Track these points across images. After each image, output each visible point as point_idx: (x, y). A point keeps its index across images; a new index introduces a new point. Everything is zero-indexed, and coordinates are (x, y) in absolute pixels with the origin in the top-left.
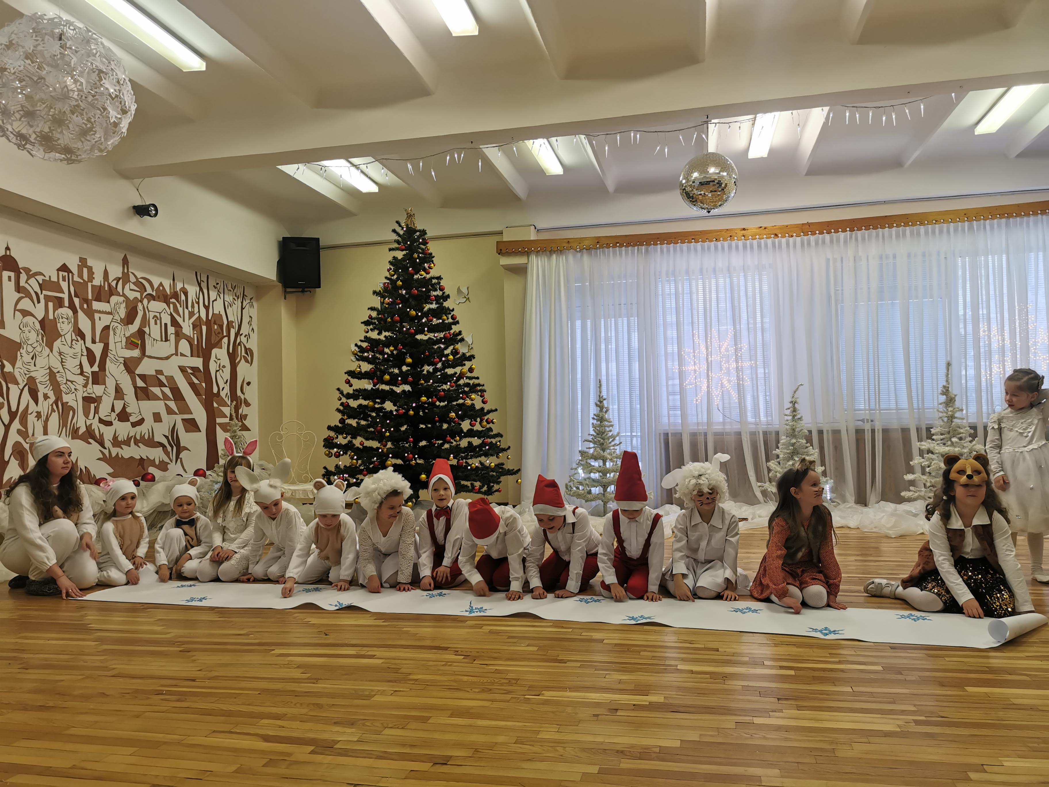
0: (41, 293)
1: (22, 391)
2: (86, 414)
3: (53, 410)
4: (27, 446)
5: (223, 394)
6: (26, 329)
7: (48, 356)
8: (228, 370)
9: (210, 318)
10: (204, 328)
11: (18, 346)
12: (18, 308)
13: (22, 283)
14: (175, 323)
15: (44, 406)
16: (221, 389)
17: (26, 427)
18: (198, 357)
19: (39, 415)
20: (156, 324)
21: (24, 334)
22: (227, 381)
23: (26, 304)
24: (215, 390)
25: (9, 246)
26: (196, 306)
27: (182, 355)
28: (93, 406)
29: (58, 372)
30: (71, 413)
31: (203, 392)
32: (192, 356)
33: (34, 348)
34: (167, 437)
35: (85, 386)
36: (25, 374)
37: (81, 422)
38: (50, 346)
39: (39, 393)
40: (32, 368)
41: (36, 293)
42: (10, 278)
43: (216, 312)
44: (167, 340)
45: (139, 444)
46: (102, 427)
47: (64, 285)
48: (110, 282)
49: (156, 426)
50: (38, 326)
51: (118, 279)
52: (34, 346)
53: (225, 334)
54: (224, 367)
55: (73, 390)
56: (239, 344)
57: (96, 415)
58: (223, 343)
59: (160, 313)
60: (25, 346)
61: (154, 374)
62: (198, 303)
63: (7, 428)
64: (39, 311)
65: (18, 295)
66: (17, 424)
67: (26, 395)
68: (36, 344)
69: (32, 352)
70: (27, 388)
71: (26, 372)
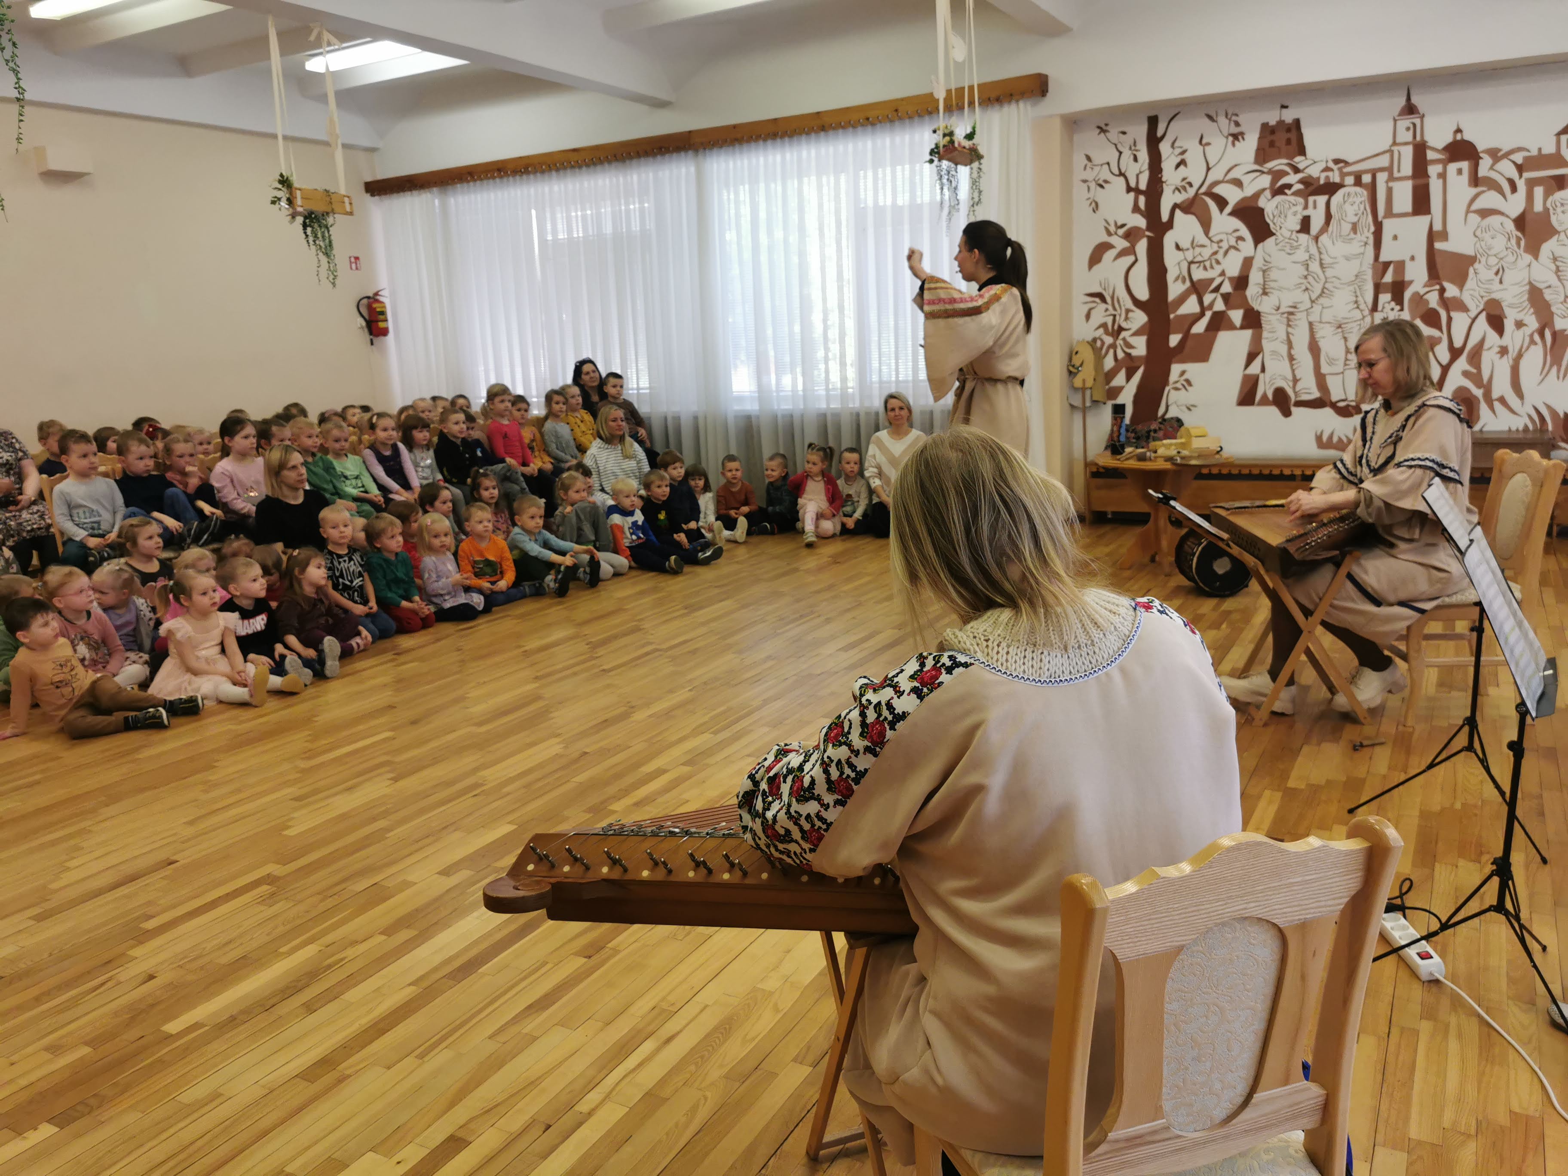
0: (1521, 176)
1: (1474, 320)
3: (1533, 342)
4: (1478, 393)
6: (1487, 236)
7: (1529, 266)
11: (1471, 260)
12: (1475, 207)
13: (1484, 170)
15: (1517, 338)
17: (1478, 367)
19: (1504, 351)
21: (1483, 244)
23: (1490, 200)
25: (1461, 127)
29: (1550, 287)
33: (1502, 259)
36: (1482, 297)
38: (1534, 250)
39: (1505, 321)
40: (1496, 286)
41: (1510, 180)
42: (1460, 172)
50: (1510, 226)
52: (1501, 255)
60: (1483, 260)
63: (1445, 369)
64: (1515, 205)
65: (1474, 191)
66: (1462, 364)
67: (1482, 324)
68: (1505, 253)
69: (1497, 264)
70: (1483, 316)
71: (1485, 294)
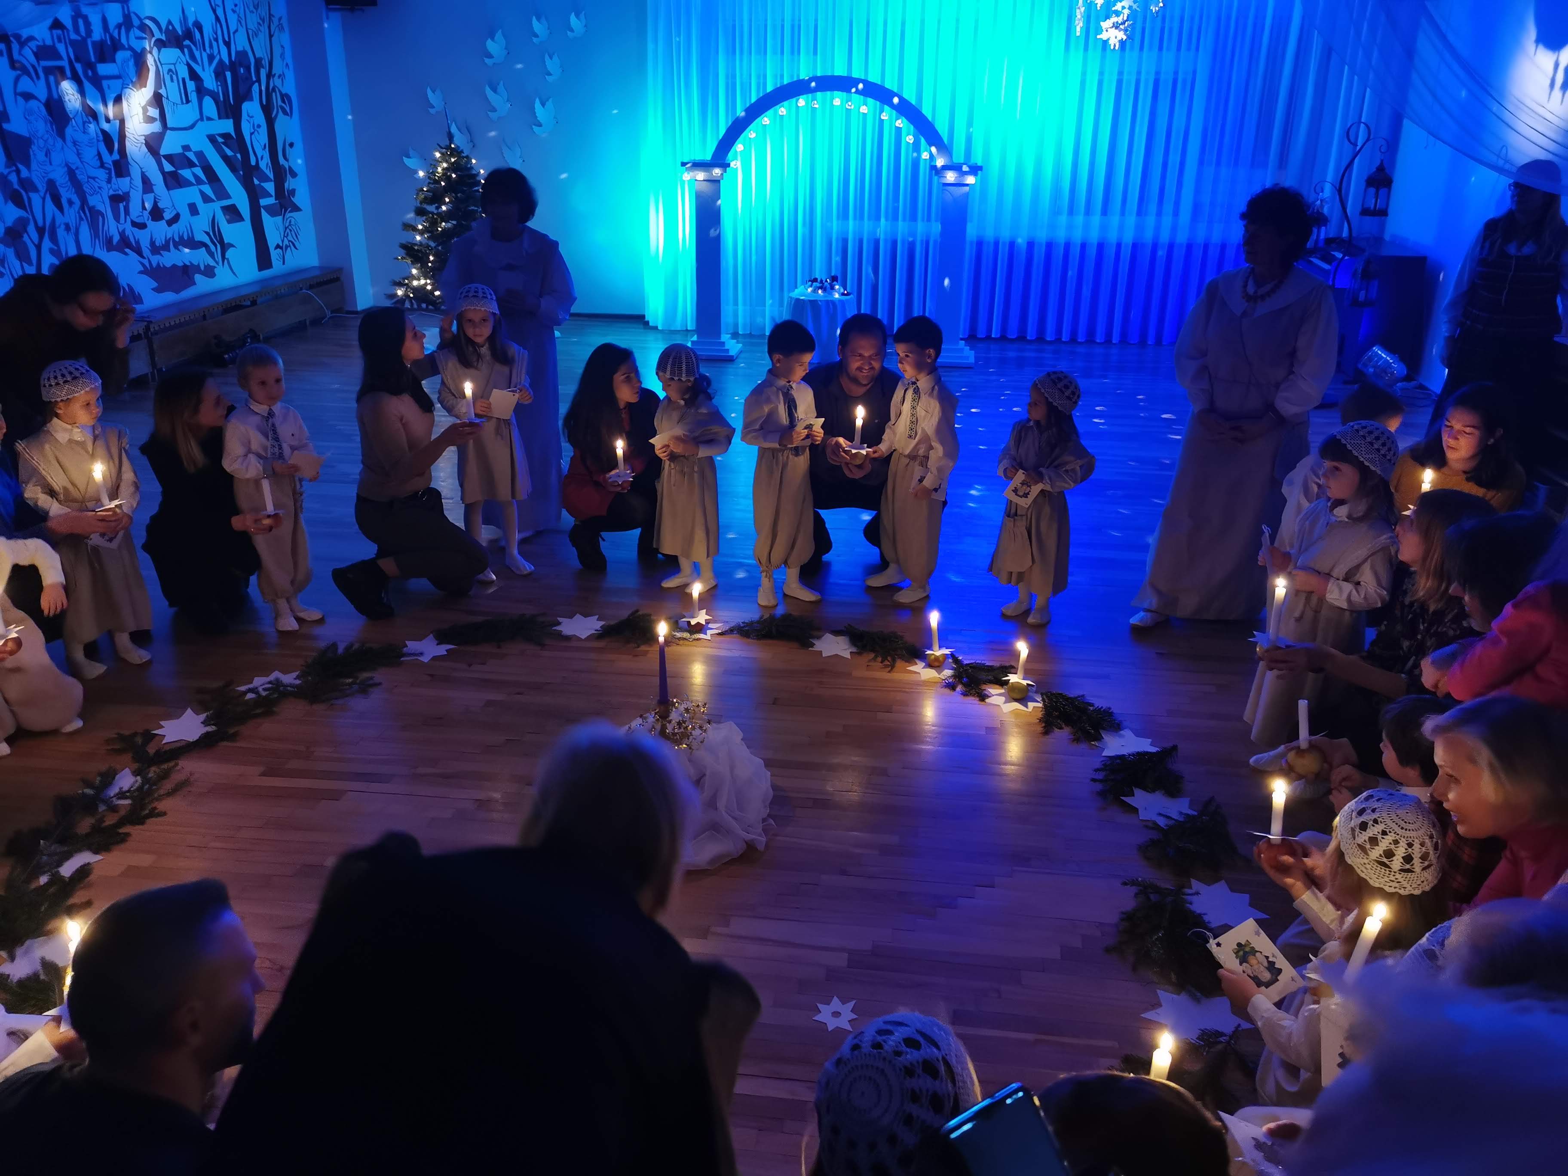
0: (39, 64)
1: (44, 199)
2: (117, 218)
3: (81, 219)
5: (263, 165)
6: (32, 119)
7: (62, 148)
8: (264, 130)
9: (233, 59)
10: (228, 75)
11: (29, 141)
12: (18, 89)
13: (16, 56)
14: (194, 75)
15: (71, 214)
16: (260, 160)
18: (227, 117)
19: (68, 228)
20: (172, 80)
21: (32, 126)
22: (265, 145)
23: (26, 84)
24: (253, 162)
26: (215, 44)
27: (209, 119)
28: (121, 206)
29: (77, 168)
30: (101, 218)
31: (239, 166)
32: (220, 118)
33: (46, 141)
34: (207, 233)
35: (109, 181)
36: (43, 177)
37: (112, 228)
38: (61, 134)
39: (62, 199)
40: (48, 168)
41: (33, 67)
43: (240, 48)
44: (188, 101)
45: (180, 247)
46: (135, 230)
47: (61, 48)
48: (111, 31)
49: (195, 220)
50: (43, 111)
51: (119, 26)
52: (45, 138)
53: (254, 79)
54: (259, 126)
55: (97, 188)
56: (274, 90)
57: (128, 217)
58: (253, 92)
59: (174, 64)
60: (35, 141)
61: (180, 150)
62: (216, 40)
63: (39, 247)
64: (41, 91)
65: (14, 74)
66: (47, 244)
67: (50, 206)
68: (46, 136)
69: (44, 147)
70: (48, 196)
71: (43, 174)
